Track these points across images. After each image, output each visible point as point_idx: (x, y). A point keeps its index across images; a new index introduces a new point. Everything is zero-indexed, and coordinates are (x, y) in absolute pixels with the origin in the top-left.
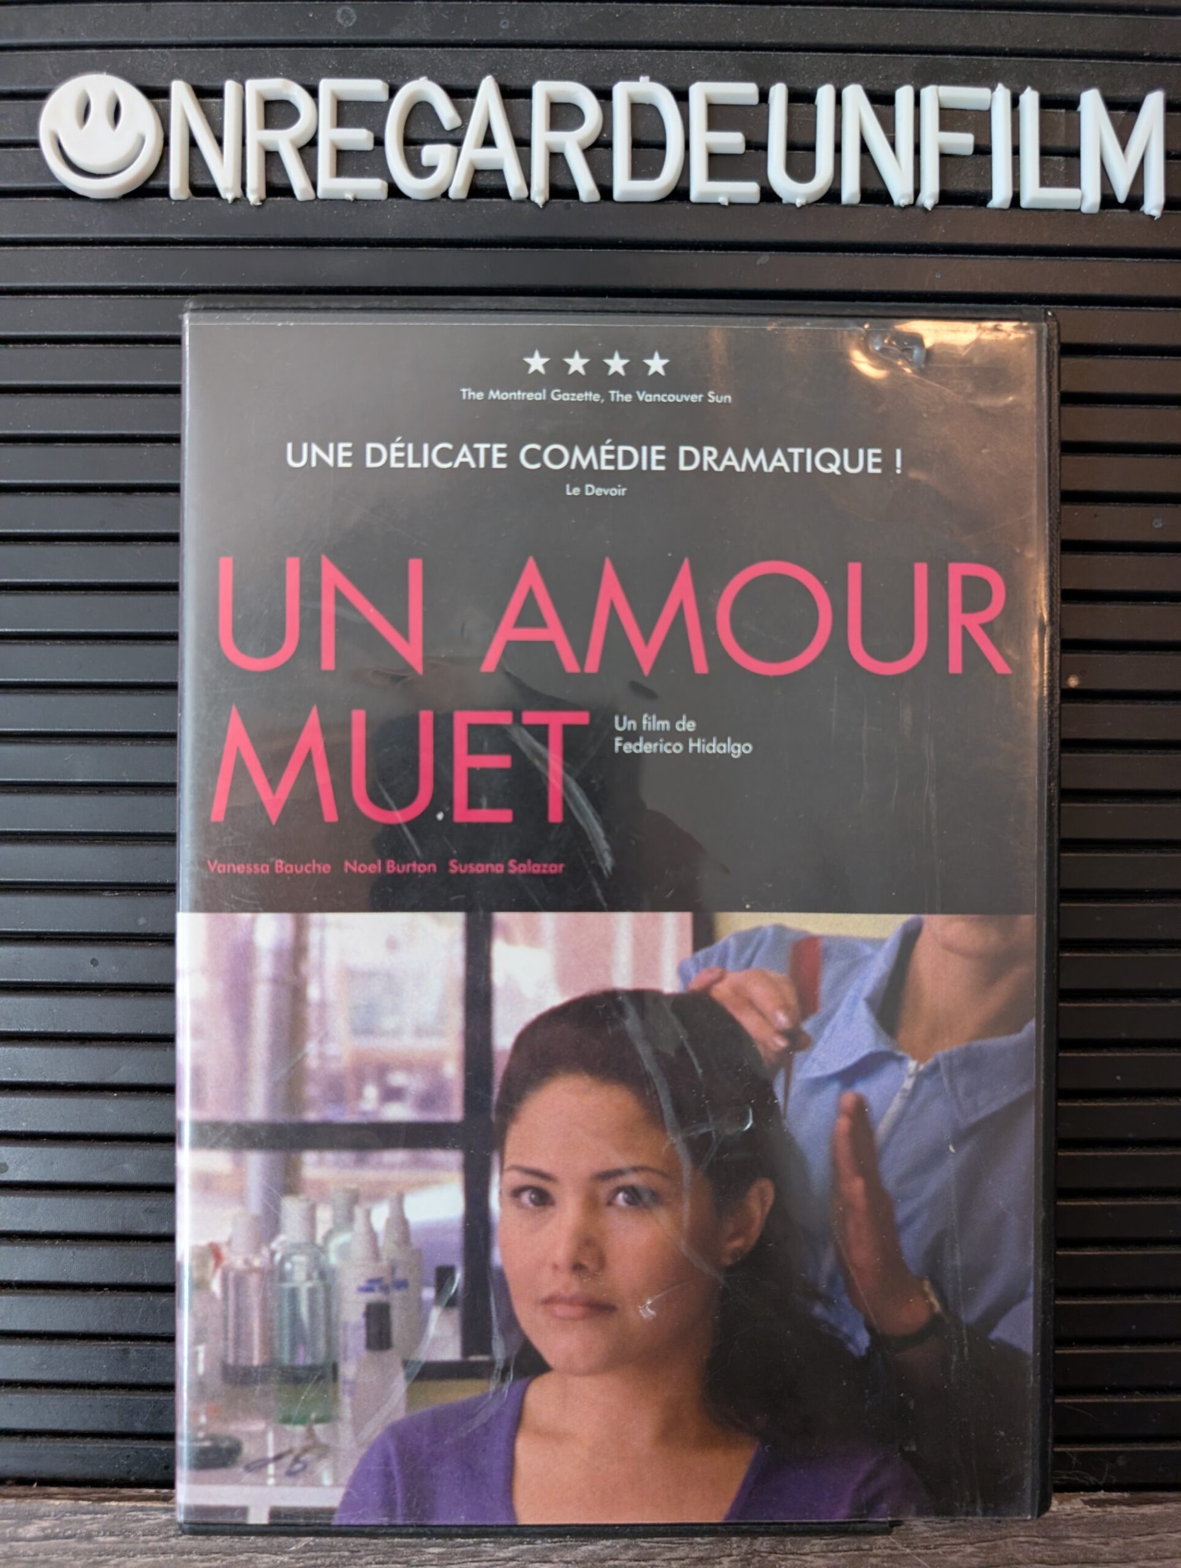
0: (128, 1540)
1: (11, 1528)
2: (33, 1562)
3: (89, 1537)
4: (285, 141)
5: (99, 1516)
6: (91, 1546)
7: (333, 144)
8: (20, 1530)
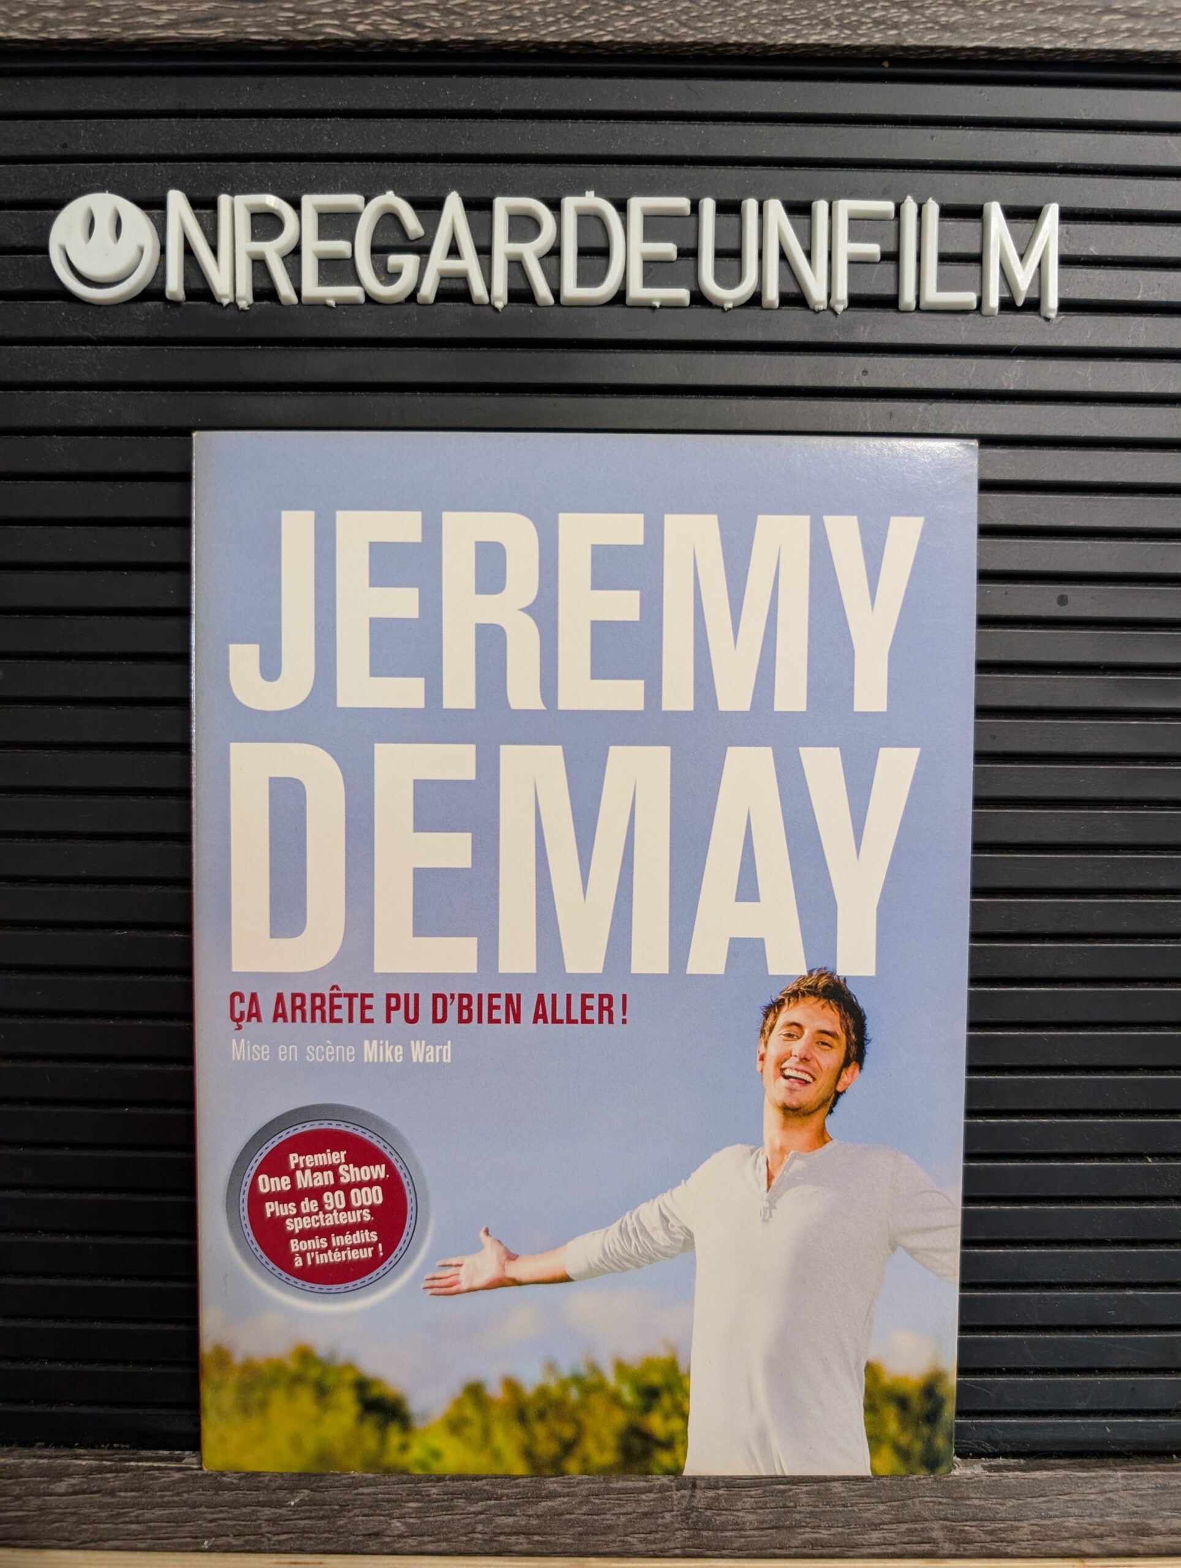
0: (147, 1495)
1: (44, 1485)
2: (64, 1514)
3: (112, 1493)
4: (272, 251)
5: (121, 1474)
6: (113, 1500)
7: (316, 253)
8: (52, 1487)
